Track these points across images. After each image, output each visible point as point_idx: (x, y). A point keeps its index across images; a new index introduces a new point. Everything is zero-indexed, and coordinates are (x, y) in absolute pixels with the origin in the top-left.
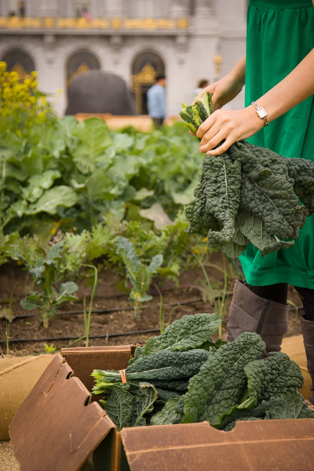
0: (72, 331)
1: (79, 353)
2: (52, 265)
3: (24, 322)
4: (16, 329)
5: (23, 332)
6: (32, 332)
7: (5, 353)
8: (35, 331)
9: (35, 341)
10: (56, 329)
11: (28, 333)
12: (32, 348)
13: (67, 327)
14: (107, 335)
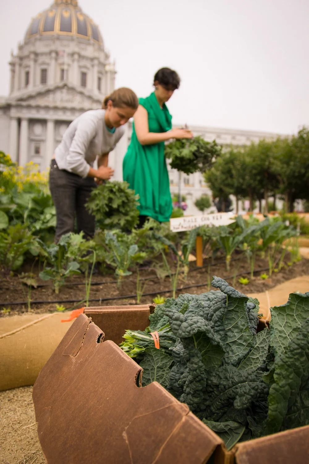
0: (75, 296)
1: (101, 312)
2: (64, 246)
3: (41, 289)
4: (35, 294)
5: (40, 296)
6: (47, 296)
7: (27, 311)
8: (49, 296)
9: (49, 303)
10: (64, 294)
11: (44, 297)
12: (47, 308)
13: (72, 294)
14: (101, 299)
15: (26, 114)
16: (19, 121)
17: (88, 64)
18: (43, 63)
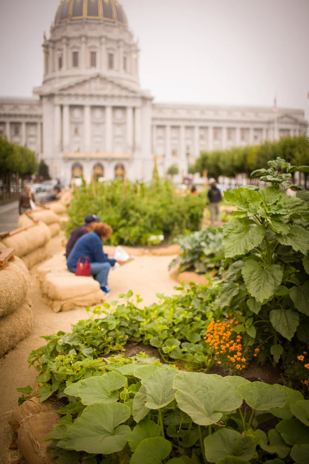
15: (67, 101)
16: (62, 107)
17: (114, 45)
18: (74, 47)
